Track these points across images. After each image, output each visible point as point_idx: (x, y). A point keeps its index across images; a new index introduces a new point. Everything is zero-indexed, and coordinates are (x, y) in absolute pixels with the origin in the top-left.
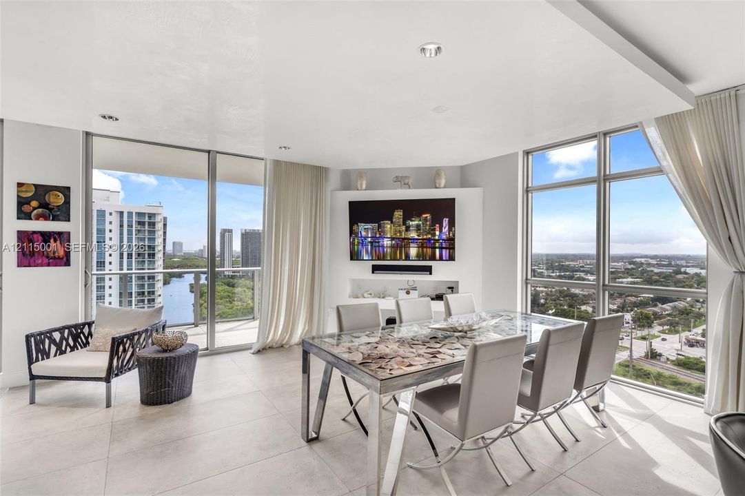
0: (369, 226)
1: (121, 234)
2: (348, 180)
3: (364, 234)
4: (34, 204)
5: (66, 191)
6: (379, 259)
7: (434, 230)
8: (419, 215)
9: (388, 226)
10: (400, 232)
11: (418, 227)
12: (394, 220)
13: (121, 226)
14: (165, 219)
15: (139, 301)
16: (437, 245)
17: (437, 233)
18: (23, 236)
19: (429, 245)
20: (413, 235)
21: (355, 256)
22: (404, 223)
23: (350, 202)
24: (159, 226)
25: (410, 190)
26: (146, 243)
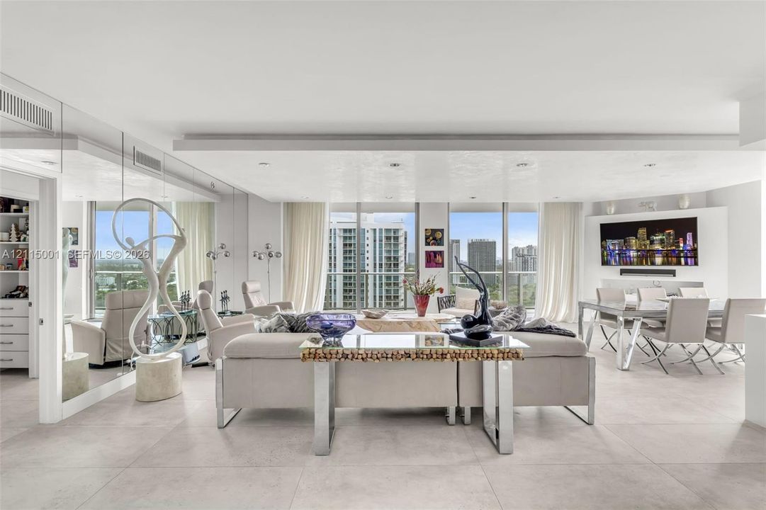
0: (616, 241)
1: (375, 247)
2: (598, 208)
3: (611, 247)
4: (431, 238)
5: (442, 231)
6: (626, 264)
7: (678, 242)
8: (662, 231)
9: (633, 241)
10: (645, 245)
11: (662, 241)
12: (638, 236)
13: (375, 241)
14: (406, 233)
15: (387, 304)
16: (682, 255)
17: (682, 245)
18: (428, 254)
19: (673, 255)
20: (658, 247)
21: (605, 263)
22: (648, 238)
23: (601, 225)
24: (402, 240)
25: (654, 213)
26: (392, 255)
